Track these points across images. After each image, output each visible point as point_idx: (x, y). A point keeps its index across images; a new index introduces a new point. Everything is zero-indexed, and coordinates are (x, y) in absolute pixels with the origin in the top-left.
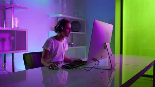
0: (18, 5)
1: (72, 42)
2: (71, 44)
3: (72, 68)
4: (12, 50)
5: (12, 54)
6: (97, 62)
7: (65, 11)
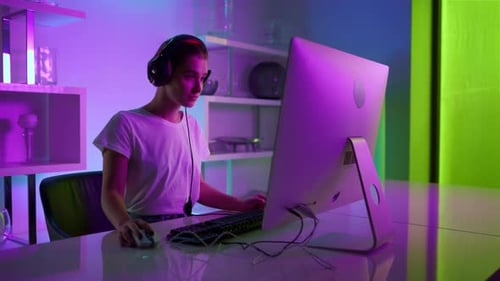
0: (53, 4)
1: (258, 137)
2: (253, 144)
3: (209, 242)
4: (29, 163)
5: (26, 178)
6: (307, 220)
7: (230, 26)
